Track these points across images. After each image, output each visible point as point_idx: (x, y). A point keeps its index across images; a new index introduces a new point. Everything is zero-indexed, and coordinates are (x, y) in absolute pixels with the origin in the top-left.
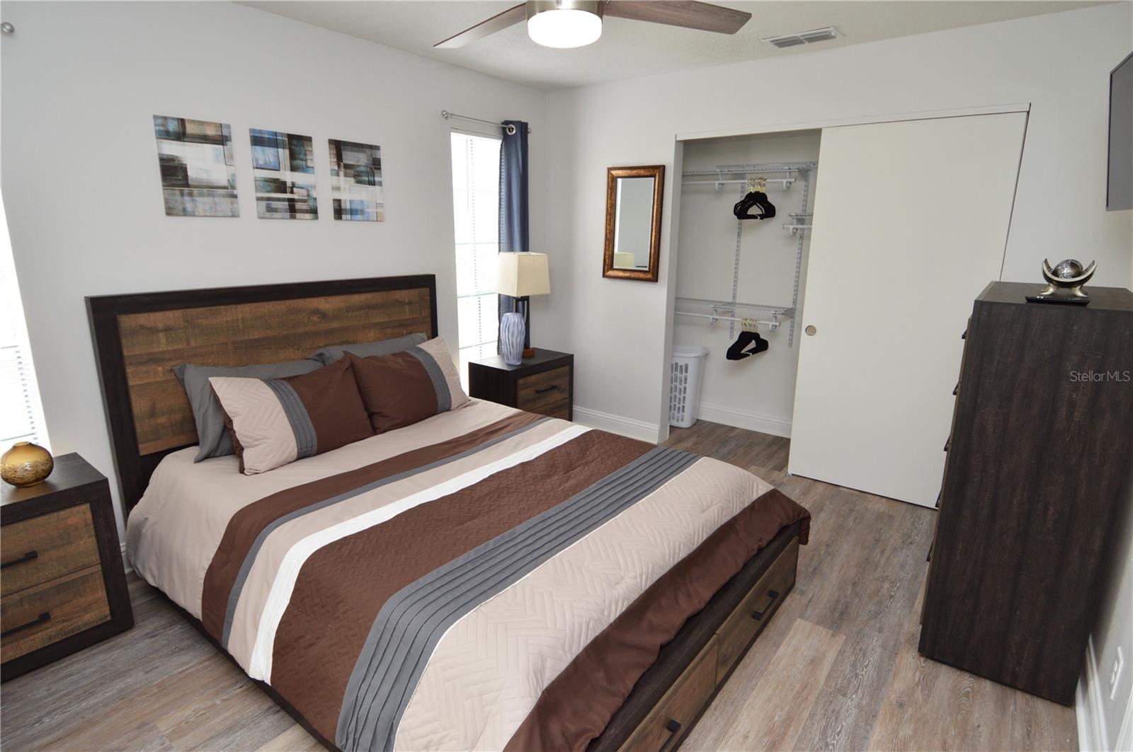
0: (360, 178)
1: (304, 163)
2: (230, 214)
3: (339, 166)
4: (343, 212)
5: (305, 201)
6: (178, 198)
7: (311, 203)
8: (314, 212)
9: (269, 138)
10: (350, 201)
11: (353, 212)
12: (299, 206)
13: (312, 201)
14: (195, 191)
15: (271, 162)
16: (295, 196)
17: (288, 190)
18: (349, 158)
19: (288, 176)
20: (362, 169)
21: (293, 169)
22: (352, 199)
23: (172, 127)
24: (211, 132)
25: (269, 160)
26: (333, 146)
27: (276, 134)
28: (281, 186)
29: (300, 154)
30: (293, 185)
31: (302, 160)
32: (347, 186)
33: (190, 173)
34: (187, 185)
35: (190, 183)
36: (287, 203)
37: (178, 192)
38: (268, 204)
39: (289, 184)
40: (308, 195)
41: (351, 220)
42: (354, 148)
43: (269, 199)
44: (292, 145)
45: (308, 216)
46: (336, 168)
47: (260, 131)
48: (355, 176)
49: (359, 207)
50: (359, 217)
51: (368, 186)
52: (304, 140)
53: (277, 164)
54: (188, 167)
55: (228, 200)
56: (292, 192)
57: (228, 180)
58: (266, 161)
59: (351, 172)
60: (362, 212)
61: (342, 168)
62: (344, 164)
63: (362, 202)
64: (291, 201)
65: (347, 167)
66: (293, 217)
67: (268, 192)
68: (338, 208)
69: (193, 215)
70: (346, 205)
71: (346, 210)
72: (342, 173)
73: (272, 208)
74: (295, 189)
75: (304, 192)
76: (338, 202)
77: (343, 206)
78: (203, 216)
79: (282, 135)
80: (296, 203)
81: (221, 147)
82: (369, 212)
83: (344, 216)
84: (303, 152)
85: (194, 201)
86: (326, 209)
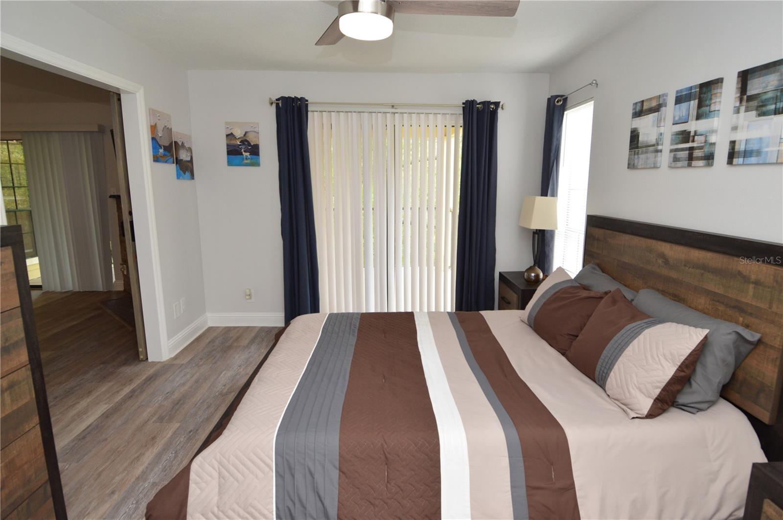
0: (764, 109)
1: (708, 108)
2: (653, 166)
3: (741, 100)
4: (736, 155)
5: (701, 148)
6: (633, 156)
7: (707, 149)
8: (709, 158)
9: (686, 94)
10: (746, 140)
11: (747, 154)
12: (697, 153)
13: (708, 146)
14: (640, 150)
15: (683, 116)
16: (695, 145)
17: (691, 139)
18: (755, 87)
19: (693, 126)
20: (770, 95)
21: (698, 117)
22: (749, 137)
23: (638, 108)
24: (654, 104)
25: (682, 115)
26: (740, 78)
27: (691, 88)
28: (685, 136)
29: (706, 101)
30: (696, 133)
31: (707, 106)
32: (746, 123)
33: (640, 139)
34: (637, 147)
35: (639, 145)
36: (687, 152)
37: (633, 153)
38: (674, 154)
39: (692, 134)
40: (706, 141)
41: (743, 164)
42: (764, 72)
43: (677, 150)
44: (702, 94)
45: (701, 163)
46: (738, 104)
47: (681, 91)
48: (758, 108)
49: (755, 147)
50: (753, 160)
51: (773, 116)
52: (713, 84)
53: (687, 117)
54: (640, 134)
55: (654, 154)
56: (693, 141)
57: (657, 139)
58: (680, 116)
59: (754, 103)
60: (758, 153)
61: (744, 103)
62: (747, 96)
63: (761, 139)
64: (691, 149)
65: (751, 98)
66: (690, 165)
67: (677, 144)
68: (731, 151)
69: (637, 168)
70: (740, 147)
71: (739, 152)
72: (743, 109)
73: (677, 158)
74: (696, 137)
75: (702, 139)
76: (733, 143)
77: (737, 148)
78: (642, 168)
79: (695, 86)
80: (694, 151)
81: (657, 113)
82: (767, 152)
83: (735, 161)
84: (709, 97)
85: (638, 158)
86: (721, 154)
